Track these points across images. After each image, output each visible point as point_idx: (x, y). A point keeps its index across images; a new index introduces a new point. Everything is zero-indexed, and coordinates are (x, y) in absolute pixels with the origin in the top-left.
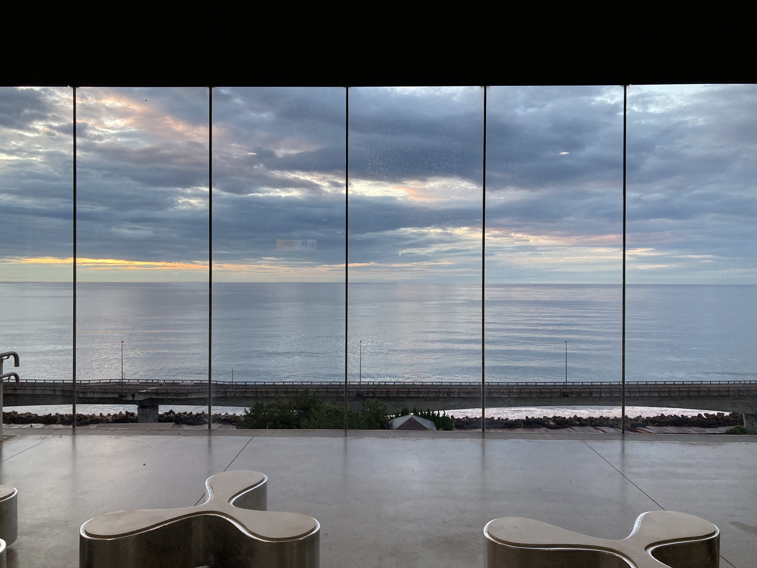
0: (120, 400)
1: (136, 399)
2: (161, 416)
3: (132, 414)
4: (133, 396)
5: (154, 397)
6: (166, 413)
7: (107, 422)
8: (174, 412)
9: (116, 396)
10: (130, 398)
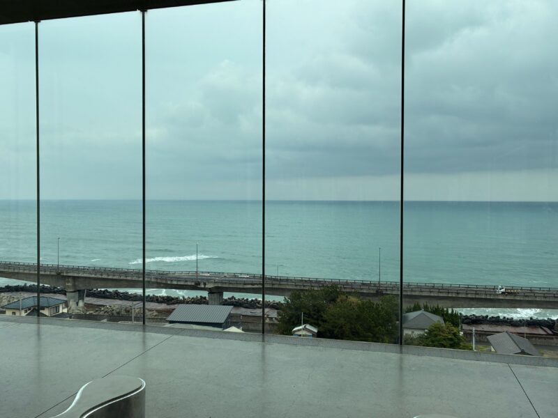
0: (195, 287)
1: (207, 286)
2: (226, 300)
3: (205, 298)
4: (205, 284)
5: (220, 285)
6: (229, 299)
7: (188, 303)
8: (235, 299)
9: (193, 284)
10: (203, 286)
